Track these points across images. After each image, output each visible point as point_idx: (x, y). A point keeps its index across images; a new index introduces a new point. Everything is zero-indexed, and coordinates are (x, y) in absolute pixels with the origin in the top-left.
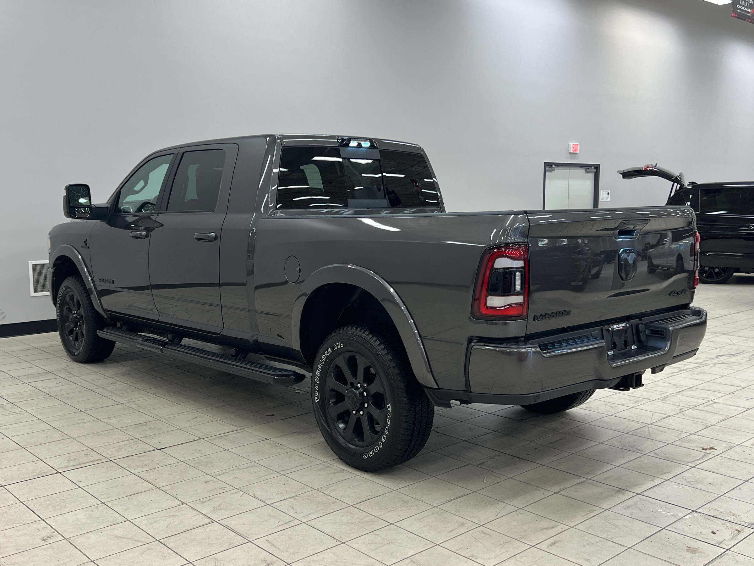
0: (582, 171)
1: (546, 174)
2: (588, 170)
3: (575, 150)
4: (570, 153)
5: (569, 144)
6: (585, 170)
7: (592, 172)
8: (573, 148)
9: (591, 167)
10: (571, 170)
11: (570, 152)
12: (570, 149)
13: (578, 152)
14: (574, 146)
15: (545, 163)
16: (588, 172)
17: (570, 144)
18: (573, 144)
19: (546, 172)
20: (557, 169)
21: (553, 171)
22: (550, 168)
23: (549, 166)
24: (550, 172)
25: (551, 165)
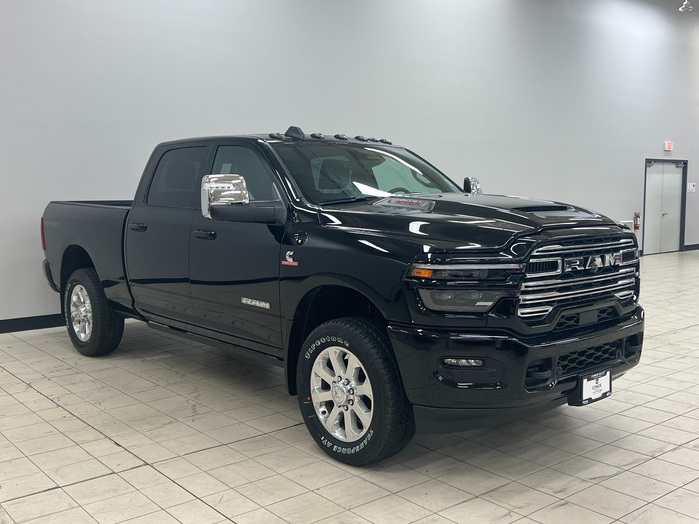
0: (673, 166)
1: (648, 169)
2: (678, 165)
3: (670, 148)
4: (665, 151)
5: (664, 143)
6: (676, 165)
7: (681, 167)
8: (668, 146)
9: (681, 162)
10: (665, 165)
11: (665, 149)
12: (665, 147)
13: (672, 149)
14: (668, 144)
15: (646, 159)
16: (678, 167)
17: (666, 143)
18: (668, 143)
19: (647, 167)
20: (655, 165)
21: (652, 167)
22: (649, 163)
23: (649, 162)
24: (649, 167)
25: (651, 161)
